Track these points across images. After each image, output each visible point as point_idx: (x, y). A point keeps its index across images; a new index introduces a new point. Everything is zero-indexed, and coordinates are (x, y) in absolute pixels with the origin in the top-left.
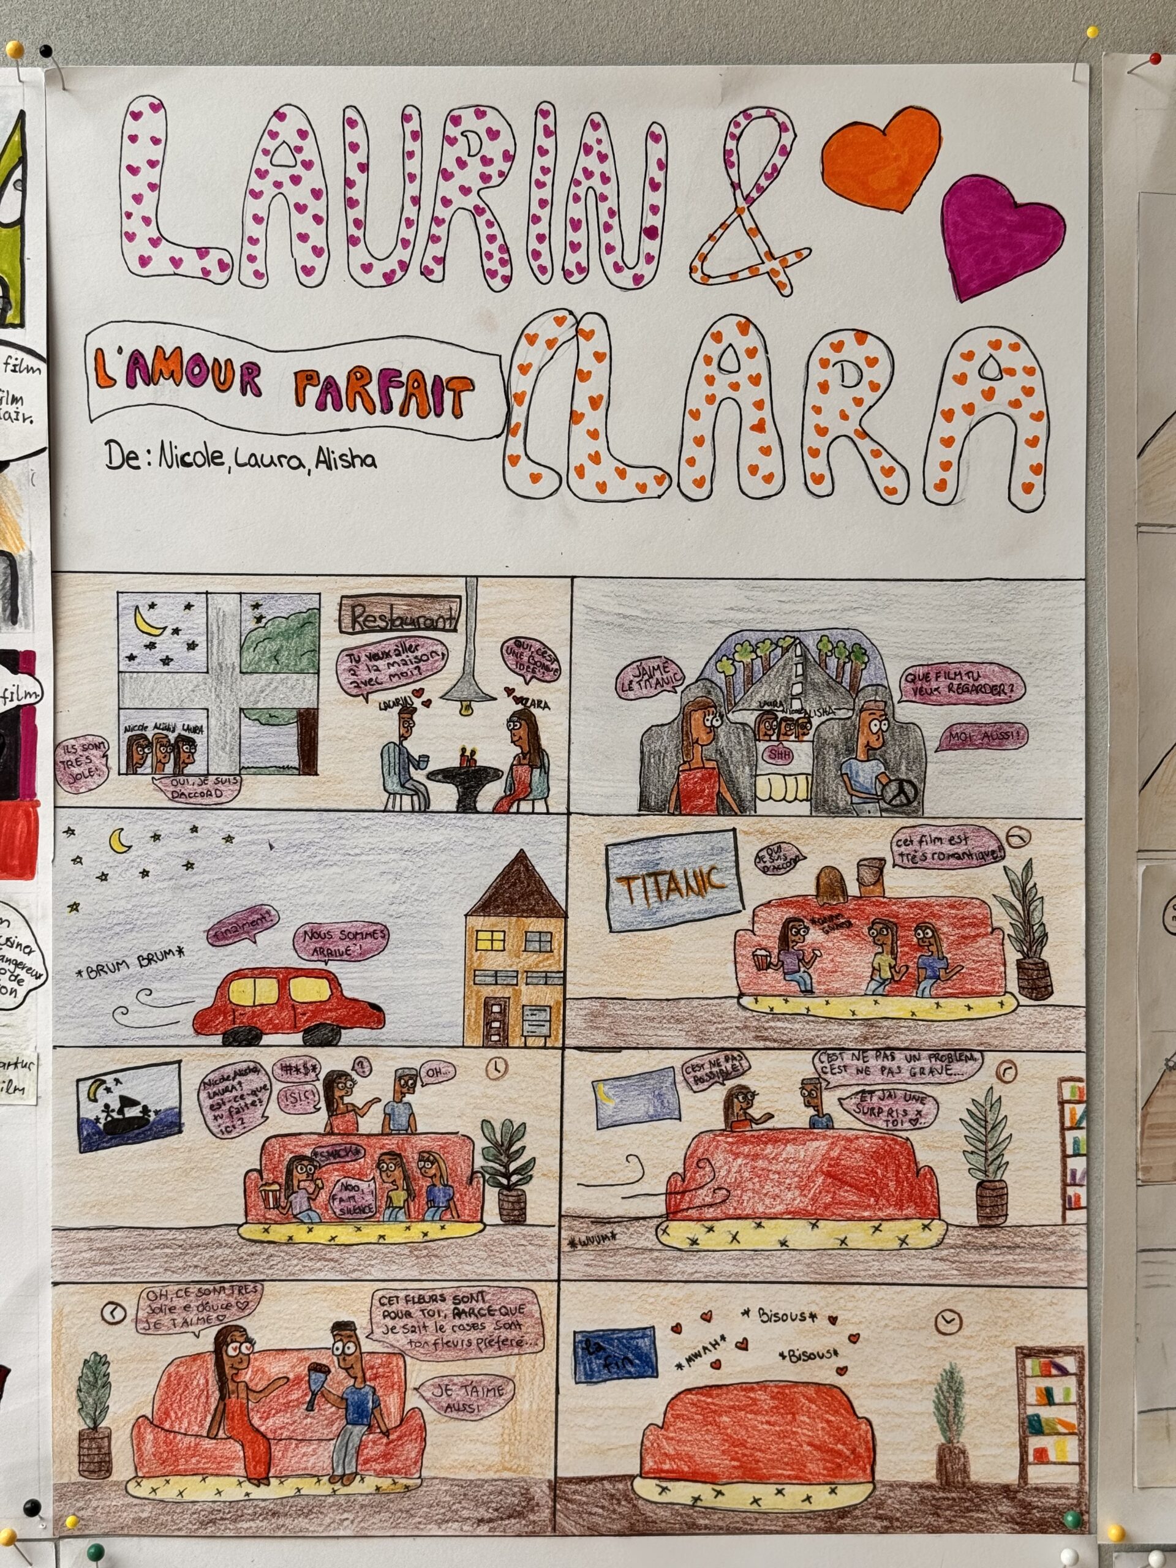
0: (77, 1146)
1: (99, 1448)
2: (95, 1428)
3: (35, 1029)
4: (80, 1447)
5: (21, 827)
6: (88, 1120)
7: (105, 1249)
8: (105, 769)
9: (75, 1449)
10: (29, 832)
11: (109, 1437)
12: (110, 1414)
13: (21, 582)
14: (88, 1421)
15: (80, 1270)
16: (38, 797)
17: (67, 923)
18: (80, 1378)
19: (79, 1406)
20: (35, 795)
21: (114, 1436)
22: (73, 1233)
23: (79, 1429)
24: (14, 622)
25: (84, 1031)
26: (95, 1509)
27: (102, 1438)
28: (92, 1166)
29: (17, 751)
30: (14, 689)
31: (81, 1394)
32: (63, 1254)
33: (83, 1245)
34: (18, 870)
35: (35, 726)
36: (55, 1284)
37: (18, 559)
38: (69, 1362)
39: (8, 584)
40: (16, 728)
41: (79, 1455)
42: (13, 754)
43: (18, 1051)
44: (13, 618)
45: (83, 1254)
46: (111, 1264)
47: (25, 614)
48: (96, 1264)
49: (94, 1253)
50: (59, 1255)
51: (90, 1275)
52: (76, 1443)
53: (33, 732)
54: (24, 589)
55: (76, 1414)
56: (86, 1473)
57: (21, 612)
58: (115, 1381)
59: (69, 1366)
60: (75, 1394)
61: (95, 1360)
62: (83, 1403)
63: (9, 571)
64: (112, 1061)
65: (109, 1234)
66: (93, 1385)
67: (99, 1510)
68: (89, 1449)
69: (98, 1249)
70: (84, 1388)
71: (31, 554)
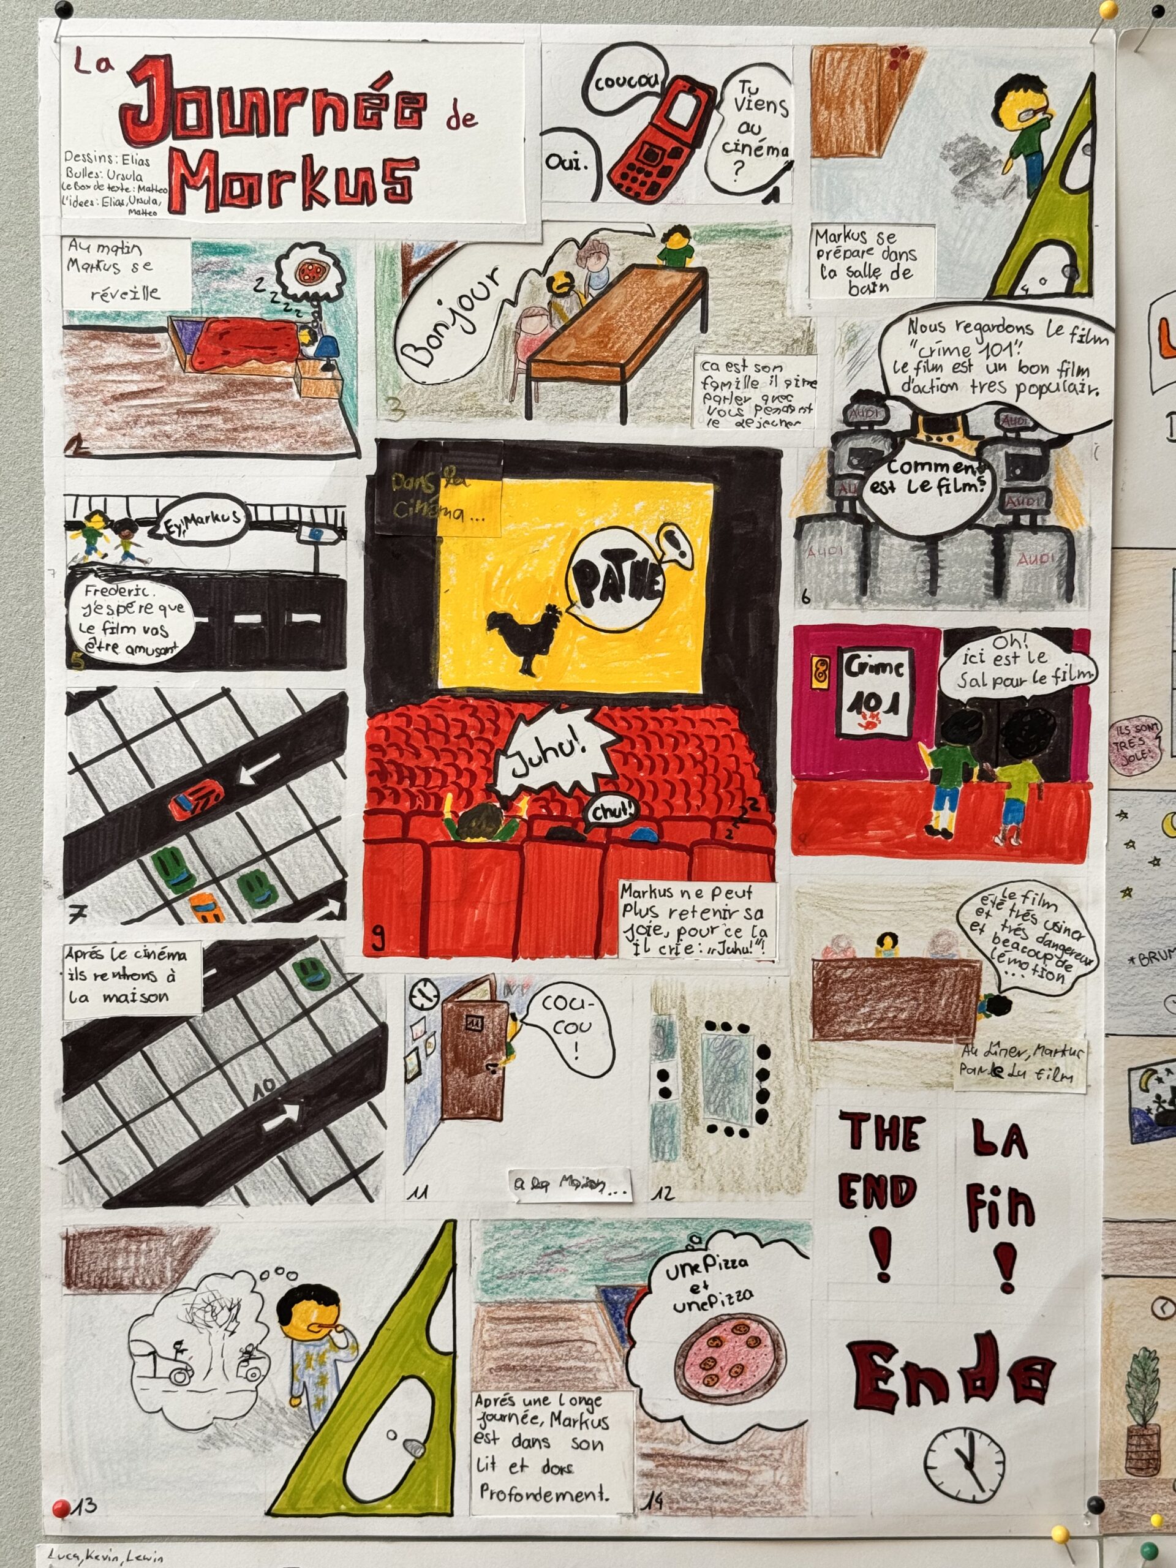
0: (1129, 1137)
1: (1148, 1445)
2: (1145, 1425)
3: (1084, 1017)
4: (1128, 1444)
5: (1071, 810)
6: (1140, 1111)
7: (1157, 1243)
8: (1158, 751)
9: (1123, 1446)
10: (1080, 815)
11: (1159, 1434)
12: (1159, 1411)
13: (1078, 559)
14: (1137, 1417)
15: (1131, 1263)
16: (1091, 779)
17: (1120, 909)
18: (1129, 1373)
19: (1128, 1401)
20: (1087, 777)
21: (1163, 1433)
22: (1124, 1226)
23: (1127, 1425)
24: (1069, 600)
25: (1136, 1019)
26: (1140, 1507)
27: (1151, 1435)
28: (1144, 1158)
29: (1069, 732)
30: (1067, 669)
31: (1130, 1390)
32: (1113, 1247)
33: (1134, 1239)
34: (1067, 853)
35: (1089, 707)
36: (1106, 1277)
37: (1076, 535)
38: (1118, 1357)
39: (1065, 561)
40: (1069, 709)
41: (1127, 1452)
42: (1064, 735)
43: (1066, 1038)
44: (1069, 596)
45: (1135, 1248)
46: (1162, 1258)
47: (1081, 592)
48: (1147, 1258)
49: (1145, 1246)
50: (1110, 1247)
51: (1141, 1269)
52: (1125, 1439)
53: (1086, 713)
54: (1082, 566)
55: (1125, 1410)
56: (1133, 1471)
57: (1076, 590)
58: (1165, 1378)
59: (1118, 1361)
60: (1124, 1389)
61: (1145, 1356)
62: (1132, 1399)
63: (1066, 548)
64: (1164, 1050)
65: (1160, 1227)
66: (1143, 1381)
67: (1144, 1508)
68: (1137, 1446)
69: (1149, 1243)
70: (1133, 1383)
71: (1090, 529)
